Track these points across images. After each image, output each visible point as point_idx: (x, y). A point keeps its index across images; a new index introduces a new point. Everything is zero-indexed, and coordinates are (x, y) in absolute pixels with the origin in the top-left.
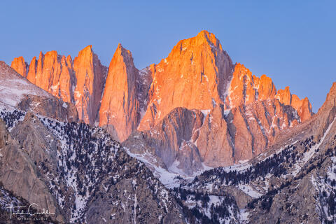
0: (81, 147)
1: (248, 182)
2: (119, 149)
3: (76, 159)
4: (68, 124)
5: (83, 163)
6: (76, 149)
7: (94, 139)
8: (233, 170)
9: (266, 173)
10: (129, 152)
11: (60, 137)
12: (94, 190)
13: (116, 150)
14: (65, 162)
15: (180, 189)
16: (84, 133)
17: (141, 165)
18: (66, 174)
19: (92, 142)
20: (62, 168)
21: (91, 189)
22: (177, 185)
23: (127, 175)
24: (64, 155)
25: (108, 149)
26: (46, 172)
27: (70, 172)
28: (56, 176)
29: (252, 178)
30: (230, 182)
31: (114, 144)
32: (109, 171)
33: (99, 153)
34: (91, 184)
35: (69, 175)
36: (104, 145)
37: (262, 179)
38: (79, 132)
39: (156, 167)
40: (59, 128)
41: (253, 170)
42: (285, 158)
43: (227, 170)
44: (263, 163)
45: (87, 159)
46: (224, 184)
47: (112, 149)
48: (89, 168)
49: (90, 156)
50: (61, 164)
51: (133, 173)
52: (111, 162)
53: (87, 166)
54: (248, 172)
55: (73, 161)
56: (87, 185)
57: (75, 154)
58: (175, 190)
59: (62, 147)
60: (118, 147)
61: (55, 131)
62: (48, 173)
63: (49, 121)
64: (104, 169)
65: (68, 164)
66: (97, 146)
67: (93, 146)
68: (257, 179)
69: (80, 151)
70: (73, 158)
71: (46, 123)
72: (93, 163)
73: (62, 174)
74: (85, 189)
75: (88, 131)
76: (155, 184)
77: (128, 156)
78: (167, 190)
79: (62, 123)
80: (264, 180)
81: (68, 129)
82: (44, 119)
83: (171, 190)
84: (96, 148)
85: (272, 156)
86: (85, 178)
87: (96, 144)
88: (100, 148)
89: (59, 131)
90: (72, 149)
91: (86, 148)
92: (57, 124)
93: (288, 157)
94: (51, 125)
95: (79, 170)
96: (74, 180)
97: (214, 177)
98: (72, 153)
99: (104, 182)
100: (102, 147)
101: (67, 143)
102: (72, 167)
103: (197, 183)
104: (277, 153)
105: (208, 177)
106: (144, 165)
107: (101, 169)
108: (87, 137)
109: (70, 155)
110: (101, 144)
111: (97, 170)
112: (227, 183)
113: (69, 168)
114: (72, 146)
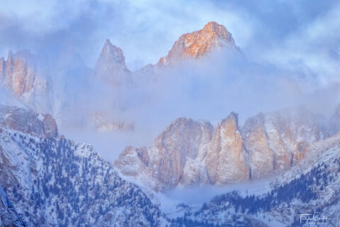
0: (61, 168)
1: (268, 210)
2: (108, 171)
3: (55, 184)
4: (45, 140)
5: (63, 189)
6: (55, 172)
7: (77, 159)
8: (250, 194)
9: (291, 198)
10: (121, 175)
11: (35, 157)
12: (77, 222)
13: (105, 172)
14: (41, 188)
15: (185, 220)
16: (64, 151)
17: (136, 190)
18: (43, 202)
19: (75, 162)
20: (38, 195)
21: (74, 220)
22: (181, 215)
23: (120, 203)
24: (40, 178)
25: (94, 171)
26: (18, 200)
27: (47, 200)
28: (31, 205)
29: (274, 204)
30: (247, 210)
31: (102, 164)
32: (97, 197)
33: (83, 176)
34: (74, 214)
35: (47, 205)
36: (90, 165)
37: (286, 205)
38: (59, 150)
39: (154, 192)
40: (34, 146)
41: (275, 195)
42: (314, 179)
43: (243, 195)
44: (287, 186)
45: (69, 183)
46: (239, 213)
47: (100, 171)
48: (71, 195)
49: (73, 180)
50: (36, 191)
51: (127, 201)
52: (99, 187)
53: (69, 193)
54: (269, 197)
55: (51, 186)
56: (69, 215)
57: (53, 177)
58: (179, 220)
59: (38, 169)
60: (108, 168)
61: (28, 149)
62: (21, 201)
63: (21, 137)
64: (90, 195)
65: (46, 190)
66: (81, 167)
67: (75, 167)
68: (281, 206)
69: (60, 174)
70: (52, 182)
71: (18, 138)
72: (77, 188)
73: (38, 203)
74: (67, 221)
75: (69, 149)
76: (153, 214)
77: (120, 179)
78: (169, 220)
79: (37, 140)
80: (289, 206)
81: (45, 147)
82: (15, 135)
83: (173, 221)
84: (80, 170)
85: (298, 176)
86: (67, 207)
87: (80, 165)
88: (85, 170)
89: (34, 150)
90: (50, 171)
91: (67, 170)
92: (31, 140)
93: (318, 178)
94: (23, 142)
95: (59, 197)
96: (53, 210)
97: (227, 204)
98: (50, 176)
99: (90, 211)
100: (87, 169)
101: (44, 164)
102: (51, 195)
103: (206, 212)
104: (305, 172)
105: (220, 204)
106: (140, 190)
107: (87, 196)
108: (69, 156)
109: (47, 179)
110: (86, 164)
111: (81, 197)
112: (243, 212)
113: (47, 195)
114: (50, 168)
